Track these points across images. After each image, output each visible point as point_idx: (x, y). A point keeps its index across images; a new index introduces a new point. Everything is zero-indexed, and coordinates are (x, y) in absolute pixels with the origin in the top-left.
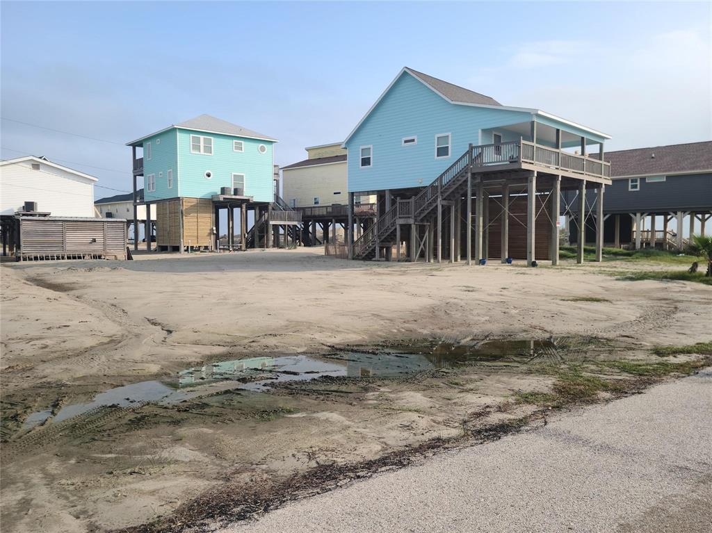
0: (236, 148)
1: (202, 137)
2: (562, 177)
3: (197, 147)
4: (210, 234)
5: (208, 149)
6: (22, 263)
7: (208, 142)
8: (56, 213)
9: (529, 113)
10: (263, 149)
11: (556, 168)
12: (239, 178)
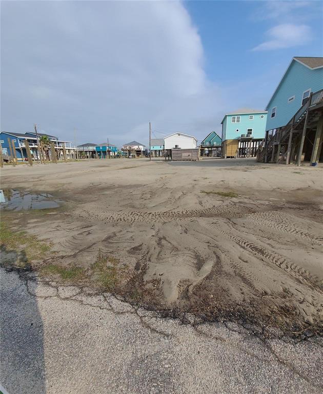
0: (250, 118)
1: (236, 117)
3: (234, 121)
5: (238, 121)
6: (173, 161)
7: (238, 118)
8: (182, 148)
10: (262, 117)
12: (250, 130)
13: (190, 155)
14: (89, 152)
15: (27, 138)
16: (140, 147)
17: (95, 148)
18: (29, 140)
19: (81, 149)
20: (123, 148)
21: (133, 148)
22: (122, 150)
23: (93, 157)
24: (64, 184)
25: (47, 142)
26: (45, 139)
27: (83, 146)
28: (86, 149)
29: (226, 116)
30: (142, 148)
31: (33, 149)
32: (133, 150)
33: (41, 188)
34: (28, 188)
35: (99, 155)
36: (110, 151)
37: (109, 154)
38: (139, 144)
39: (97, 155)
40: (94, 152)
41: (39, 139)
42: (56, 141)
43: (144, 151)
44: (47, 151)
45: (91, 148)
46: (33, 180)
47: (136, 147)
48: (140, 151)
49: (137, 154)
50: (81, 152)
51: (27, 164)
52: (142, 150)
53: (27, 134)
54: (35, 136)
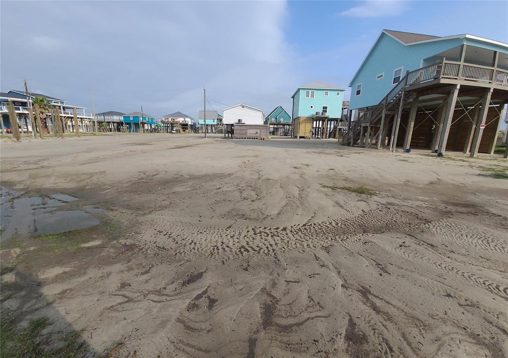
0: (325, 94)
1: (310, 91)
2: (494, 89)
3: (308, 96)
4: (310, 132)
5: (313, 96)
6: (234, 139)
7: (313, 93)
8: (247, 123)
9: (459, 38)
10: (338, 94)
11: (490, 83)
12: (325, 108)
13: (259, 132)
14: (114, 123)
15: (10, 99)
16: (187, 119)
17: (122, 118)
18: (14, 102)
19: (101, 118)
20: (163, 119)
21: (177, 120)
22: (163, 122)
23: (119, 130)
24: (92, 175)
25: (45, 105)
26: (41, 102)
27: (104, 114)
28: (108, 118)
29: (299, 90)
30: (189, 121)
31: (20, 115)
32: (177, 123)
33: (48, 184)
34: (20, 182)
35: (129, 128)
36: (145, 123)
37: (143, 127)
38: (185, 116)
39: (125, 127)
40: (120, 124)
41: (31, 101)
42: (60, 104)
43: (191, 125)
44: (45, 119)
45: (116, 118)
46: (26, 167)
47: (181, 120)
48: (187, 125)
49: (183, 128)
50: (100, 123)
51: (10, 138)
52: (190, 123)
53: (11, 94)
54: (25, 97)
